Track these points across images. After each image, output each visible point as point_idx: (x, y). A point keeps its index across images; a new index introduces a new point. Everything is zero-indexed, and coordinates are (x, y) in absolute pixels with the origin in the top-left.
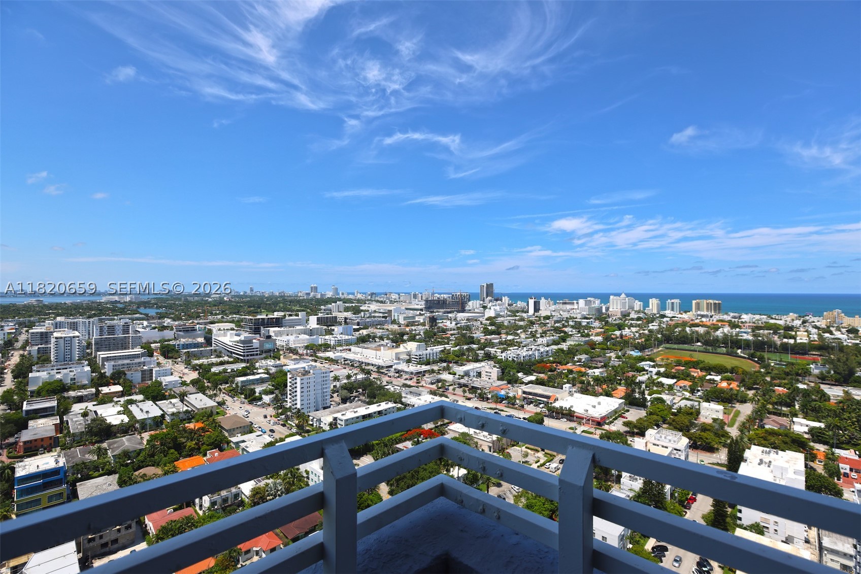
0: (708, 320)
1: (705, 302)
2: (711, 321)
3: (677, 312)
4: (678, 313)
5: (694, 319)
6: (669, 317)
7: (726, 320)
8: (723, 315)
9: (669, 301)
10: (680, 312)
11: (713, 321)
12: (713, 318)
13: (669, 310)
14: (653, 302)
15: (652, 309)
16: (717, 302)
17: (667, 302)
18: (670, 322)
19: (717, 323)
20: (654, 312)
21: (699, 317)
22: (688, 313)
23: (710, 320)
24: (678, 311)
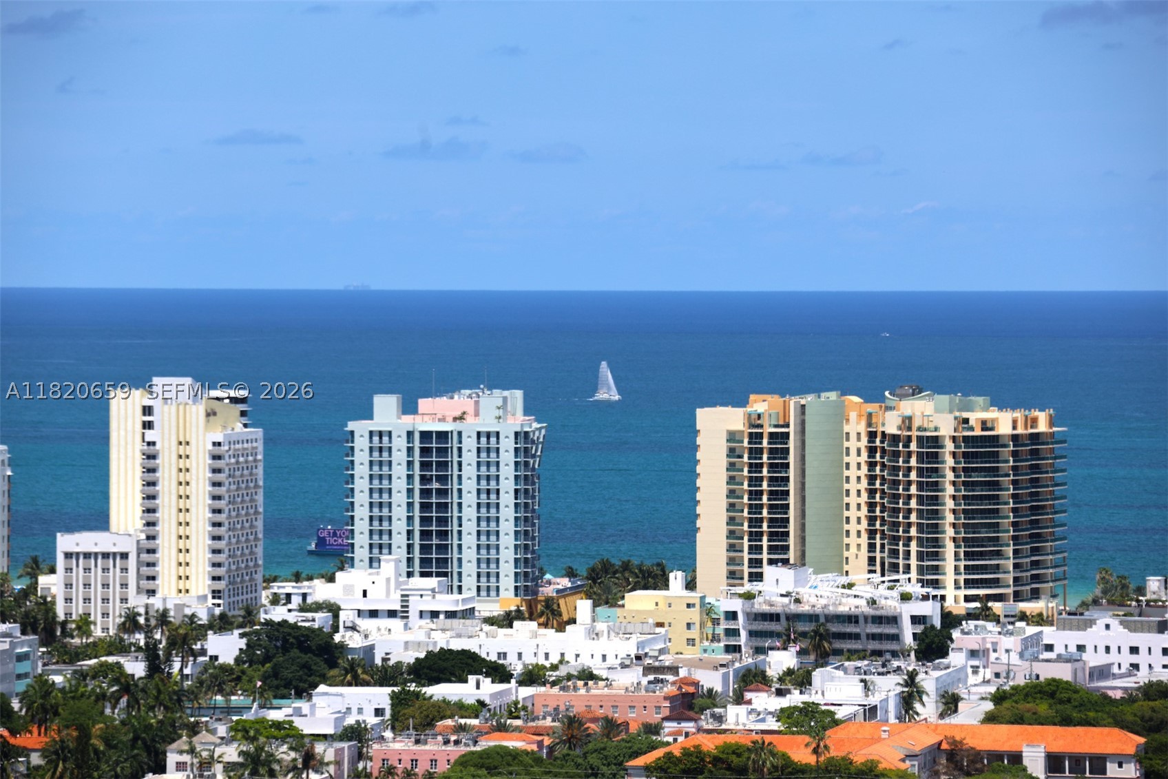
0: (888, 687)
1: (856, 426)
2: (928, 709)
3: (487, 588)
4: (508, 599)
5: (711, 680)
6: (386, 675)
7: (1116, 687)
8: (1077, 618)
9: (386, 410)
10: (528, 583)
11: (950, 703)
12: (956, 659)
13: (390, 566)
14: (162, 436)
15: (149, 550)
16: (1004, 423)
17: (360, 428)
18: (398, 747)
19: (1002, 738)
20: (168, 596)
21: (781, 660)
22: (639, 601)
23: (910, 697)
24: (507, 570)
